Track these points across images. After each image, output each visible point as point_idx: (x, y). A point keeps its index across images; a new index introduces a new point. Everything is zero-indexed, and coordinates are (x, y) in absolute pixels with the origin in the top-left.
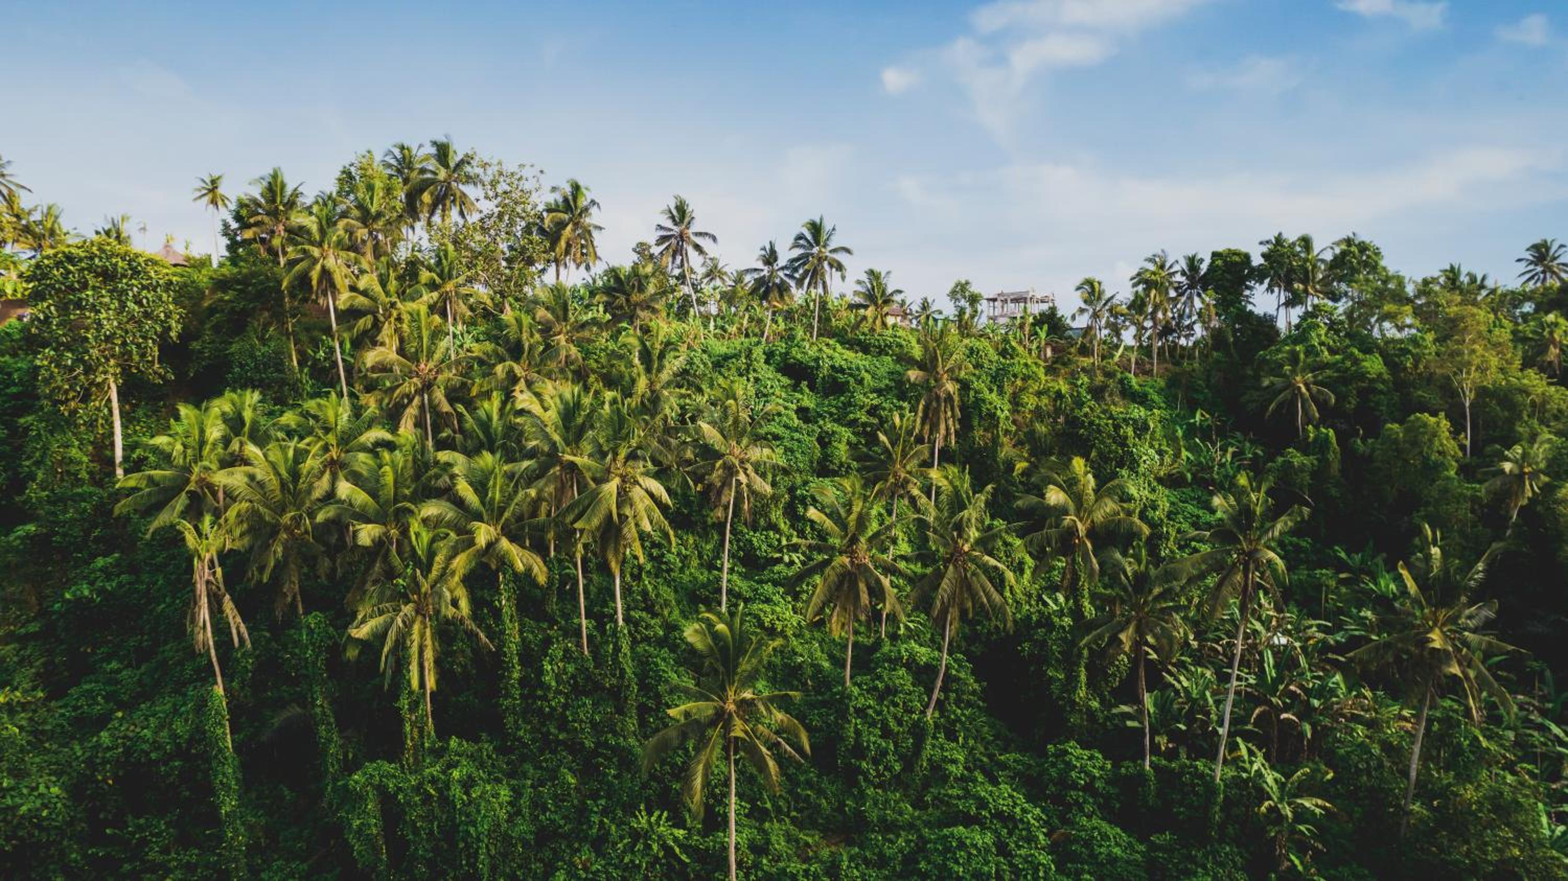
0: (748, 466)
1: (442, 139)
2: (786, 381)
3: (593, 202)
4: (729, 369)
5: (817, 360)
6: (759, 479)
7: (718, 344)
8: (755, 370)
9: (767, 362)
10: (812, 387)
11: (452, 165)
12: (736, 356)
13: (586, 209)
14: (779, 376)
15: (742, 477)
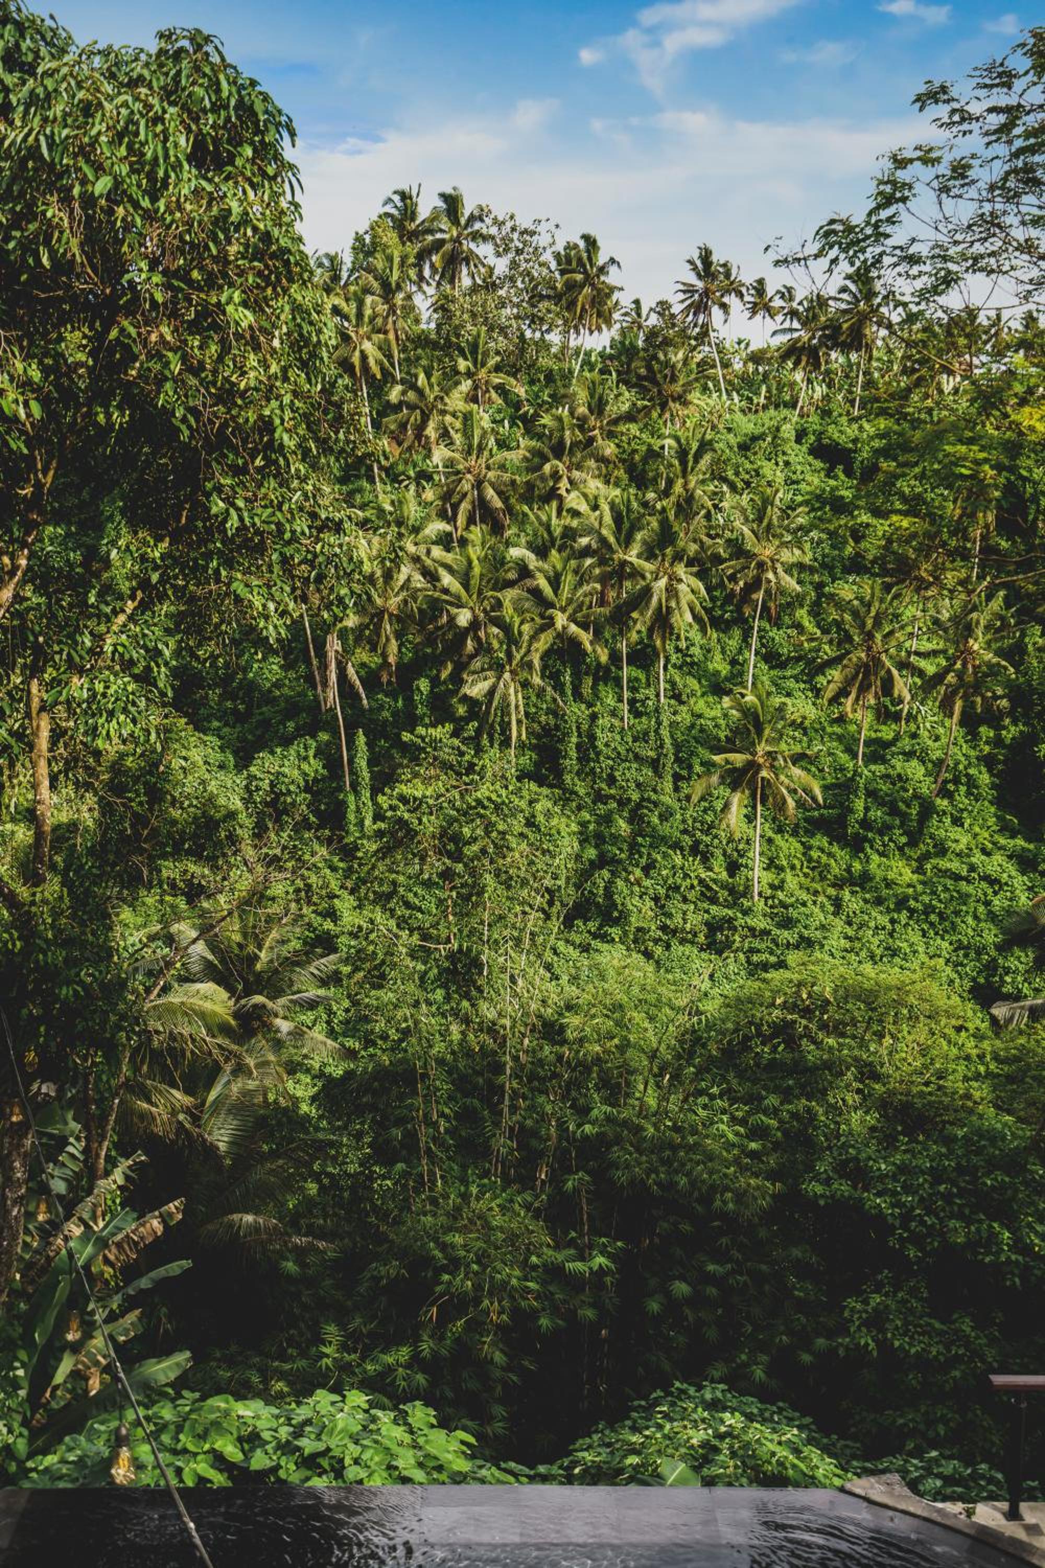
0: (778, 565)
1: (449, 191)
2: (818, 464)
3: (612, 261)
4: (755, 454)
5: (855, 441)
6: (788, 578)
7: (745, 419)
8: (784, 453)
9: (798, 440)
10: (849, 473)
11: (463, 221)
12: (762, 437)
13: (602, 270)
14: (810, 458)
15: (770, 575)
